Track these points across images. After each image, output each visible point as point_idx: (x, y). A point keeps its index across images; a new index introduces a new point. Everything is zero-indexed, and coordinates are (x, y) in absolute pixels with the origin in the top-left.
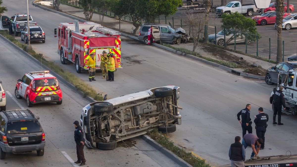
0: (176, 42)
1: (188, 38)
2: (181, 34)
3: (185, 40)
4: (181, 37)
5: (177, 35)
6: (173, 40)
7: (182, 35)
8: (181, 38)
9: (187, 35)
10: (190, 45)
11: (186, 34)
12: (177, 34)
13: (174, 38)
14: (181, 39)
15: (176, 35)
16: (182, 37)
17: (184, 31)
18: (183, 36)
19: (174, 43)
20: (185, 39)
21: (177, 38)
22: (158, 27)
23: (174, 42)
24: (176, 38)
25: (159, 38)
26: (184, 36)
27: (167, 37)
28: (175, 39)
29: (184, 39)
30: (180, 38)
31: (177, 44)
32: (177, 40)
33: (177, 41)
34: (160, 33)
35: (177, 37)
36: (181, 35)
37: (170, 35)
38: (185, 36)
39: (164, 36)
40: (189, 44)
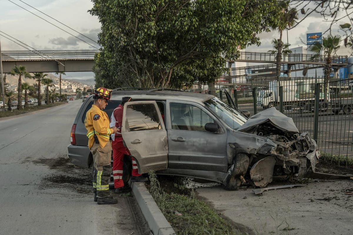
0: (247, 176)
1: (311, 157)
2: (274, 137)
3: (295, 168)
4: (274, 152)
5: (254, 139)
6: (229, 165)
7: (277, 140)
8: (276, 157)
9: (302, 141)
10: (328, 200)
11: (299, 138)
12: (255, 135)
13: (235, 159)
14: (273, 163)
15: (248, 139)
16: (279, 150)
17: (291, 120)
18: (282, 144)
19: (233, 182)
20: (296, 161)
21: (250, 155)
22: (154, 102)
23: (237, 177)
24: (247, 158)
25: (161, 159)
26: (289, 144)
27: (202, 150)
28: (242, 164)
29: (288, 162)
30: (269, 155)
31: (250, 191)
32: (251, 165)
33: (254, 175)
34: (164, 133)
35: (248, 151)
36: (271, 141)
37: (215, 140)
38: (294, 147)
39: (184, 148)
40: (319, 195)
